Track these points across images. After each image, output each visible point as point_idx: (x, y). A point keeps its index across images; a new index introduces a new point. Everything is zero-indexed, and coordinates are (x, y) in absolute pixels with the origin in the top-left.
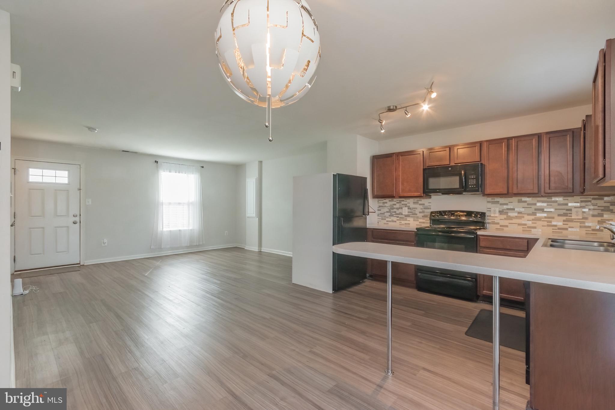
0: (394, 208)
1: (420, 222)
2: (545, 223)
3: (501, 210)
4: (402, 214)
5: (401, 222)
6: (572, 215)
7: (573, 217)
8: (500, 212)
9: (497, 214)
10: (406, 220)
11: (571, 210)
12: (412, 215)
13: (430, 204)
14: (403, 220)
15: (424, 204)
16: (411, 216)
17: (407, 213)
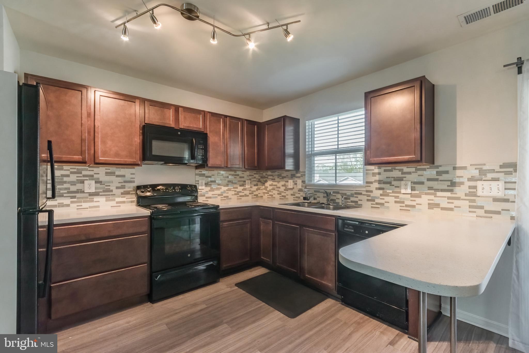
0: (65, 182)
1: (117, 203)
2: (233, 193)
3: (206, 182)
4: (83, 192)
5: (81, 206)
6: (246, 185)
7: (246, 187)
8: (205, 184)
9: (204, 187)
10: (93, 201)
11: (245, 182)
12: (104, 191)
13: (133, 176)
14: (84, 202)
15: (124, 176)
16: (100, 194)
17: (93, 190)
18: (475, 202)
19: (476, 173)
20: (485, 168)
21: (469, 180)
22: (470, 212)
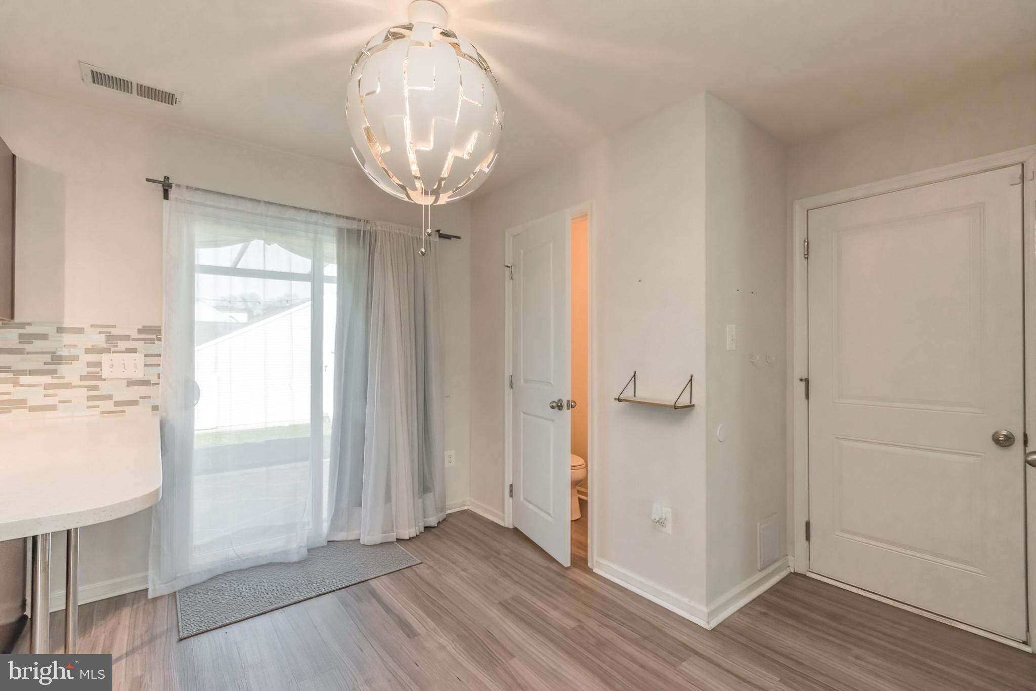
18: (99, 390)
19: (100, 340)
20: (114, 332)
21: (88, 351)
22: (88, 407)
